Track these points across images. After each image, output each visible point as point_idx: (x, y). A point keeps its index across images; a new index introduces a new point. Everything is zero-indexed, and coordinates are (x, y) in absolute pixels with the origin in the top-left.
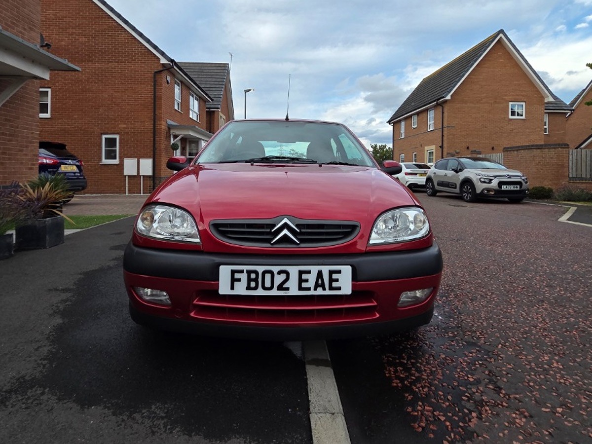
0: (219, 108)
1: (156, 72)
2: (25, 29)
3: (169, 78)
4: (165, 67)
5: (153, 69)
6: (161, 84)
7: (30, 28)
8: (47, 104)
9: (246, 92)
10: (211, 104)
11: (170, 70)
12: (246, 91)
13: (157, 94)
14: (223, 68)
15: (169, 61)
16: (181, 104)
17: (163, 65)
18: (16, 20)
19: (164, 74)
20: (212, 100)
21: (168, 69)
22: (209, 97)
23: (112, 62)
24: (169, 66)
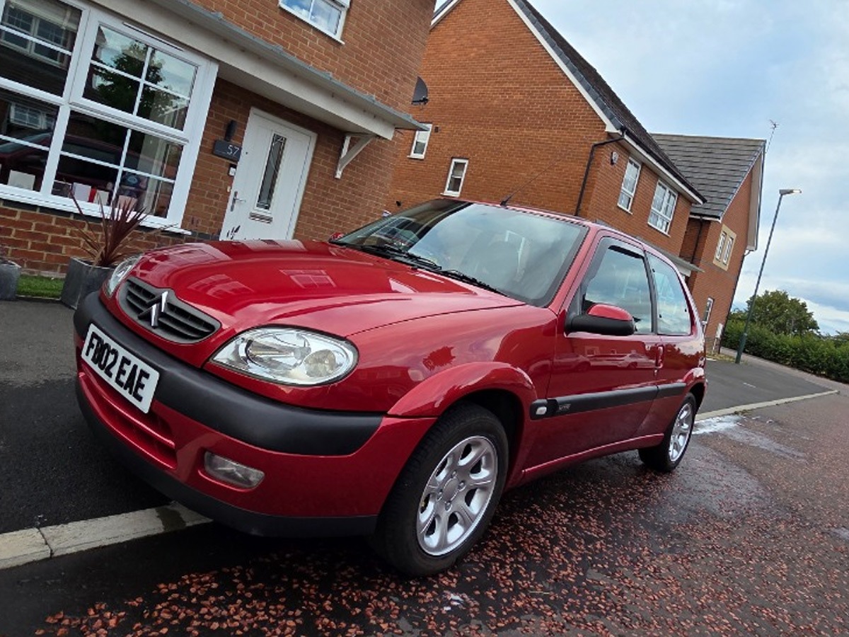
0: (719, 218)
1: (596, 145)
2: (397, 80)
3: (615, 155)
4: (612, 138)
5: (593, 140)
6: (599, 164)
7: (404, 79)
8: (460, 179)
9: (782, 195)
10: (700, 206)
11: (620, 141)
12: (783, 193)
13: (589, 178)
14: (752, 148)
15: (618, 129)
16: (634, 199)
17: (609, 134)
18: (389, 70)
19: (608, 149)
20: (704, 201)
21: (617, 141)
22: (698, 195)
23: (543, 128)
24: (619, 137)
